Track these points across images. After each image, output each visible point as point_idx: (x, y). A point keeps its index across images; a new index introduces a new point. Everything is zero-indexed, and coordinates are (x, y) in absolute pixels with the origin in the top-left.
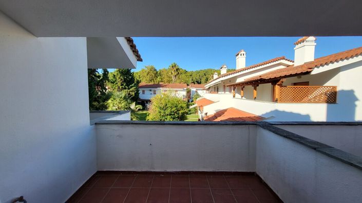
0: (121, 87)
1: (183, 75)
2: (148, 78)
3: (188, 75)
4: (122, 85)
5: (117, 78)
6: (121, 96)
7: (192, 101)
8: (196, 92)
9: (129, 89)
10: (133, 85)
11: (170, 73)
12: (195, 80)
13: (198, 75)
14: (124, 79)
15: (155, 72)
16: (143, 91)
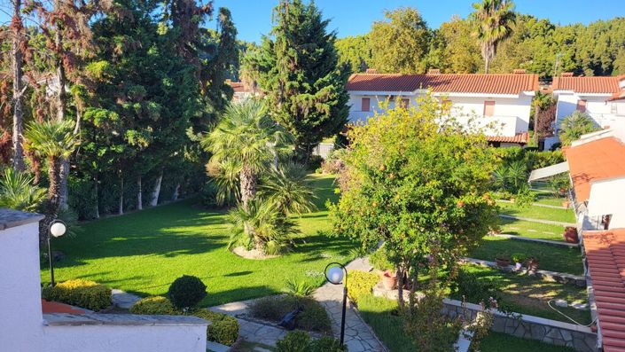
0: (288, 84)
1: (537, 44)
2: (394, 53)
3: (558, 38)
4: (292, 77)
5: (279, 54)
6: (251, 116)
7: (557, 146)
8: (581, 108)
9: (313, 92)
10: (327, 78)
11: (475, 34)
12: (587, 61)
13: (603, 37)
14: (301, 57)
15: (420, 31)
16: (366, 101)
